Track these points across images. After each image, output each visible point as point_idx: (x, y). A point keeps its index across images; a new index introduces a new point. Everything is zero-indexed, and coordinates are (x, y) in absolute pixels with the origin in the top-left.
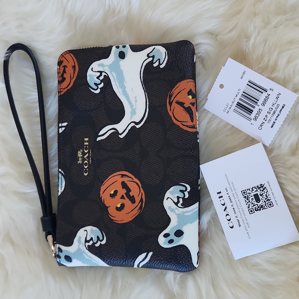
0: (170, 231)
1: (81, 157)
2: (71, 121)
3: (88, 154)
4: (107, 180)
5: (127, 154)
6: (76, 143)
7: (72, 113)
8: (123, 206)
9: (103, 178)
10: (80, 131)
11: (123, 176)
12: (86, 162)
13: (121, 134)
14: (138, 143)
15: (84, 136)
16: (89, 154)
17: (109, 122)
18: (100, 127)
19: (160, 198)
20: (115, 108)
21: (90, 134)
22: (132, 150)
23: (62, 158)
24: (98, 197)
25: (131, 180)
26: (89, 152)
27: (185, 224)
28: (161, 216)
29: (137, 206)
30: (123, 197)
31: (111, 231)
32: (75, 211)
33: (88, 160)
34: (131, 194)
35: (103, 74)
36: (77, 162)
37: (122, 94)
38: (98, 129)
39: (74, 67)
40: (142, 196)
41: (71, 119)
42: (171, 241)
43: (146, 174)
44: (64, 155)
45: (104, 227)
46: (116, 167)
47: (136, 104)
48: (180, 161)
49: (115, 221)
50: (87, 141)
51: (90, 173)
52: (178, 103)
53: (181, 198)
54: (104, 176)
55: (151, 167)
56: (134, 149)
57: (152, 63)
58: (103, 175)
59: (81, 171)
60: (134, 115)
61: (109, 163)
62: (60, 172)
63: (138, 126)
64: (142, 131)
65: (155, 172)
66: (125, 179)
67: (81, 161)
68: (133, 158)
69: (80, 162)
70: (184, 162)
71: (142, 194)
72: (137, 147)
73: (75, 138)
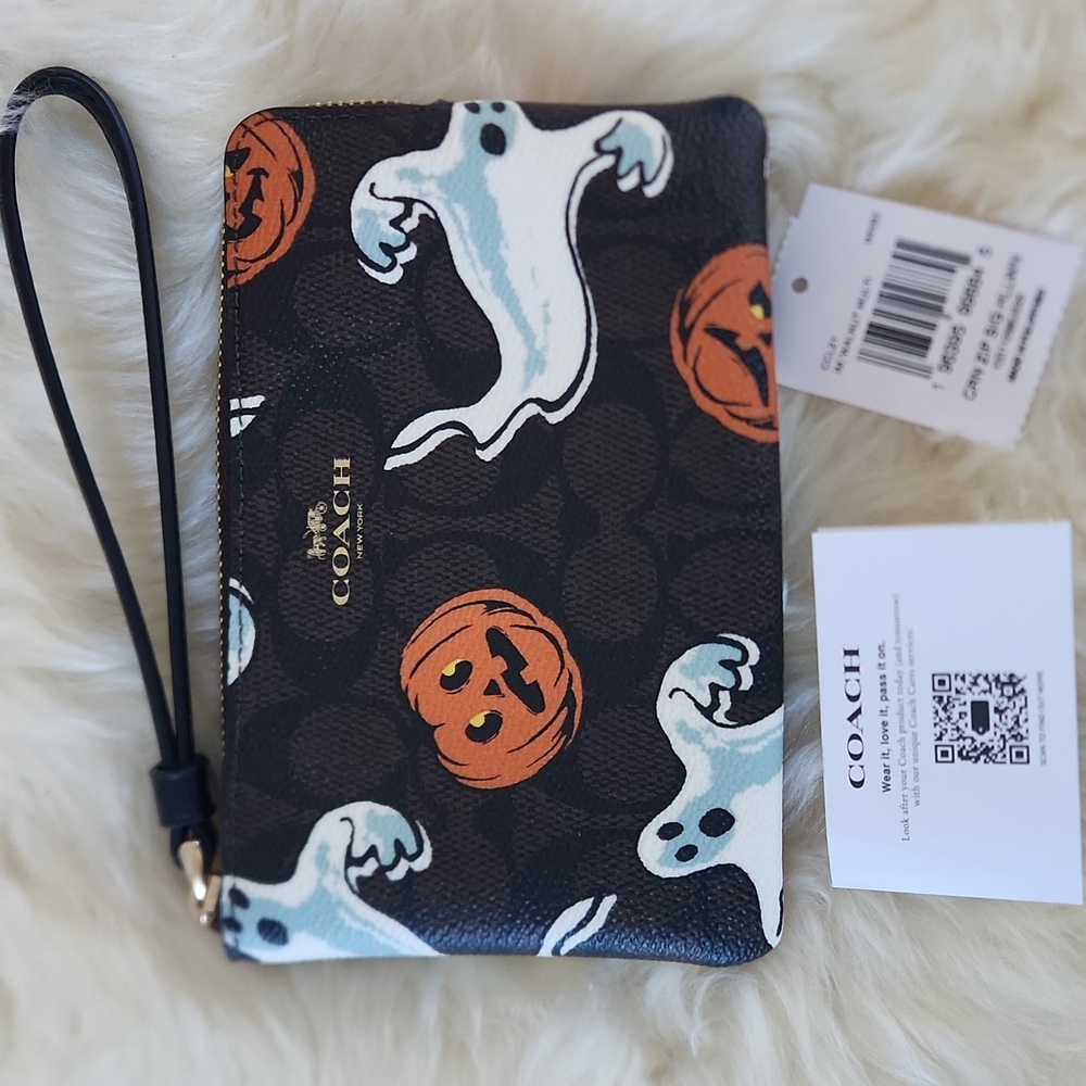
0: (684, 813)
1: (322, 534)
2: (280, 392)
3: (348, 520)
4: (428, 621)
5: (510, 523)
6: (299, 476)
7: (286, 356)
8: (494, 722)
9: (411, 613)
10: (314, 431)
11: (492, 606)
12: (341, 551)
13: (484, 446)
14: (552, 481)
15: (333, 451)
16: (354, 520)
17: (435, 400)
18: (397, 417)
19: (645, 691)
20: (463, 346)
21: (358, 442)
22: (529, 506)
23: (242, 537)
24: (391, 688)
25: (526, 621)
26: (352, 514)
27: (742, 786)
28: (648, 760)
29: (550, 723)
30: (492, 689)
31: (449, 818)
32: (297, 742)
33: (348, 544)
34: (527, 676)
35: (418, 209)
36: (305, 554)
37: (489, 289)
38: (390, 423)
39: (297, 176)
40: (570, 685)
41: (279, 380)
42: (687, 853)
43: (587, 601)
44: (250, 523)
45: (419, 804)
46: (466, 574)
47: (545, 332)
48: (722, 551)
49: (465, 782)
50: (347, 472)
51: (358, 594)
52: (716, 332)
53: (724, 689)
54: (415, 608)
55: (605, 572)
56: (538, 505)
57: (610, 176)
58: (412, 604)
59: (321, 586)
60: (537, 374)
61: (437, 557)
62: (236, 592)
63: (554, 418)
64: (572, 435)
65: (624, 593)
66: (503, 621)
67: (321, 547)
68: (535, 538)
69: (316, 551)
70: (736, 555)
71: (571, 675)
72: (548, 495)
73: (297, 458)
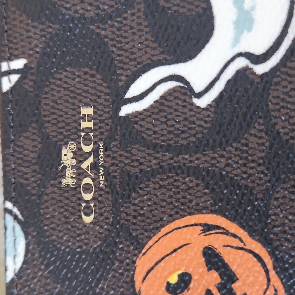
1: (73, 167)
2: (37, 55)
3: (92, 156)
4: (155, 238)
5: (223, 159)
6: (55, 121)
7: (41, 27)
9: (143, 231)
10: (65, 86)
11: (208, 228)
12: (87, 180)
13: (199, 95)
14: (259, 123)
15: (80, 101)
16: (97, 156)
17: (162, 57)
18: (129, 73)
20: (181, 10)
21: (99, 94)
22: (239, 145)
23: (13, 169)
24: (127, 290)
25: (236, 243)
26: (96, 151)
33: (93, 175)
36: (60, 183)
38: (123, 78)
41: (37, 46)
44: (18, 158)
46: (185, 201)
50: (91, 118)
51: (101, 215)
54: (146, 227)
56: (247, 145)
58: (142, 224)
59: (73, 208)
60: (245, 32)
61: (162, 187)
62: (10, 212)
63: (260, 69)
64: (277, 84)
67: (72, 178)
69: (68, 181)
71: (276, 290)
72: (256, 136)
73: (53, 107)
